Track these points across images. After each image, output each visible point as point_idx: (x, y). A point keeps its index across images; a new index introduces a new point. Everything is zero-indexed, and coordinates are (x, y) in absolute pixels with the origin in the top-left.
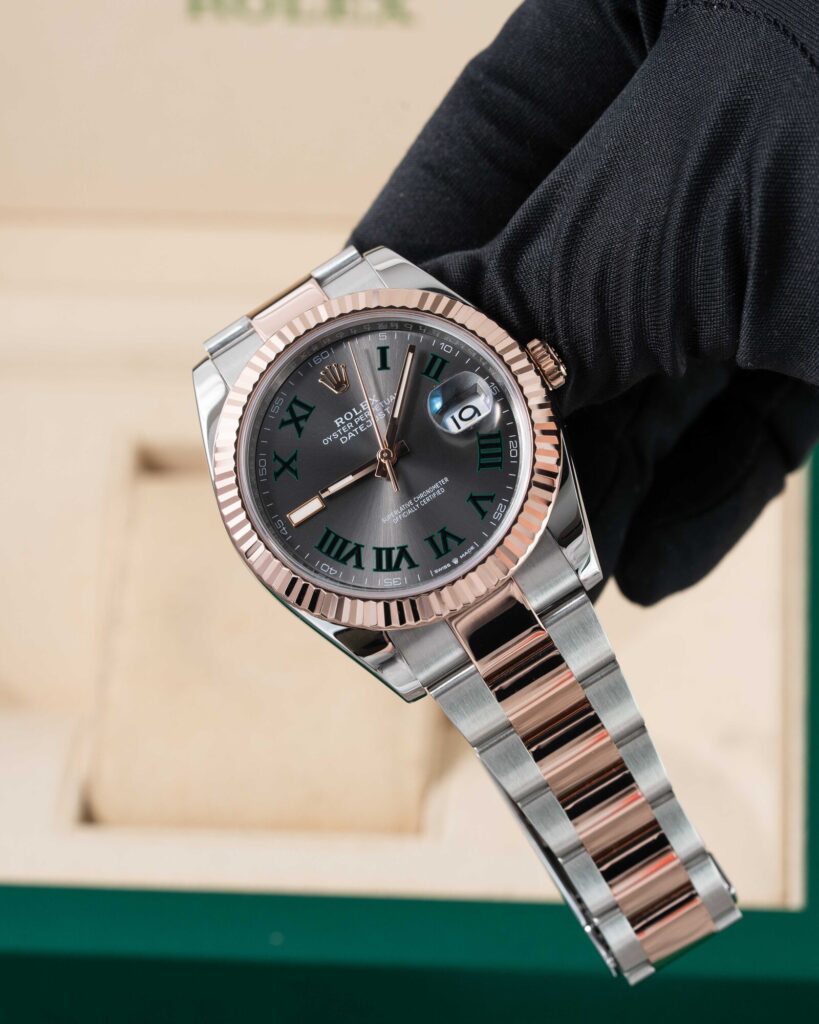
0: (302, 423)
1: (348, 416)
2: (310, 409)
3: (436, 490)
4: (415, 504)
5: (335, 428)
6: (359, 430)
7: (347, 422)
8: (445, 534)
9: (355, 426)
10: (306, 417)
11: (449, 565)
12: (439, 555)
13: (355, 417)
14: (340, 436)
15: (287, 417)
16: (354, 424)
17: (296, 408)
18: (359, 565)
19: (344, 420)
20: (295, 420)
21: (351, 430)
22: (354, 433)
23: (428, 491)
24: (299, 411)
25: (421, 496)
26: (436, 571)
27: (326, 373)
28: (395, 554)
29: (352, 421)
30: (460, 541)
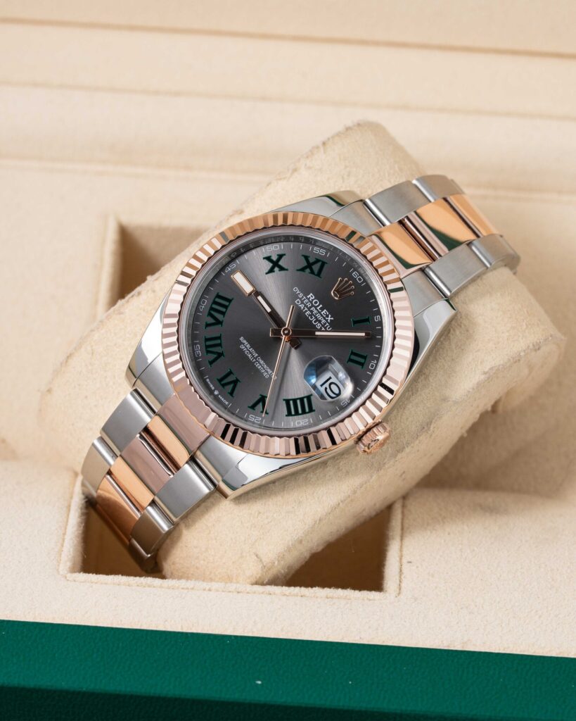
0: (308, 270)
1: (316, 303)
2: (319, 274)
3: (267, 372)
4: (256, 358)
5: (306, 294)
6: (306, 311)
7: (311, 302)
8: (235, 382)
9: (309, 309)
10: (312, 272)
11: (213, 388)
12: (220, 381)
13: (316, 307)
14: (300, 299)
15: (311, 260)
16: (311, 307)
17: (319, 264)
18: (208, 325)
19: (313, 300)
20: (309, 265)
21: (305, 306)
22: (304, 309)
23: (265, 366)
24: (316, 268)
25: (262, 362)
26: (208, 380)
27: (347, 282)
28: (218, 349)
29: (313, 306)
30: (231, 393)
